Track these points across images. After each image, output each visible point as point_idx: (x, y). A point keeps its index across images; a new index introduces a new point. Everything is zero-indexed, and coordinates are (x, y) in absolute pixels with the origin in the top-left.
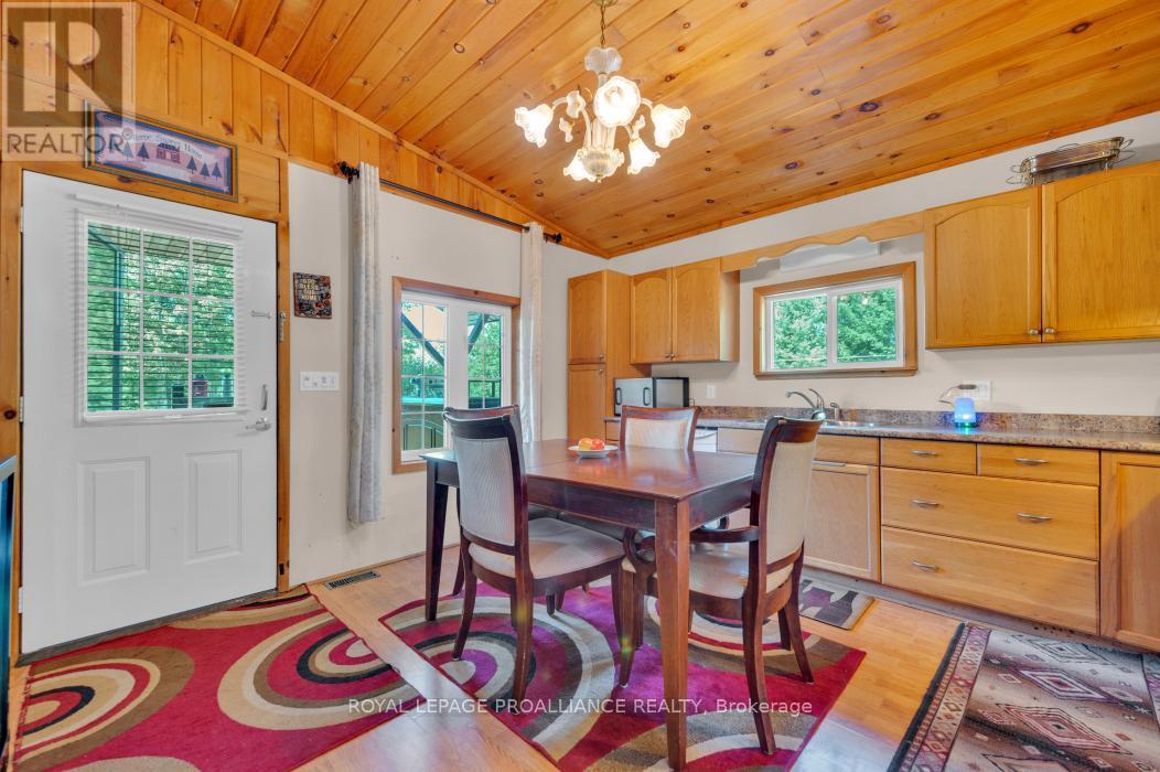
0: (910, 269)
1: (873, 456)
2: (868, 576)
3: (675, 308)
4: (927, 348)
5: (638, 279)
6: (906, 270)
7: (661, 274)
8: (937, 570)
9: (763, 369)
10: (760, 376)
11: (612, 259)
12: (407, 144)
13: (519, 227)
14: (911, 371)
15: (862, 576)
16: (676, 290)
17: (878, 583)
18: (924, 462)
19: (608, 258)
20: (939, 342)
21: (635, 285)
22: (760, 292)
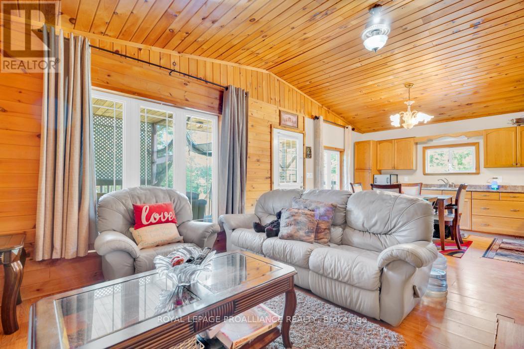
0: (477, 144)
1: (470, 197)
2: (468, 229)
3: (396, 152)
4: (484, 167)
5: (380, 142)
6: (476, 144)
7: (390, 141)
8: (489, 225)
9: (426, 172)
10: (425, 174)
11: (364, 134)
12: (324, 107)
13: (344, 127)
14: (478, 173)
15: (466, 229)
16: (396, 147)
17: (471, 231)
18: (485, 198)
19: (362, 133)
20: (488, 166)
21: (379, 144)
22: (425, 148)
